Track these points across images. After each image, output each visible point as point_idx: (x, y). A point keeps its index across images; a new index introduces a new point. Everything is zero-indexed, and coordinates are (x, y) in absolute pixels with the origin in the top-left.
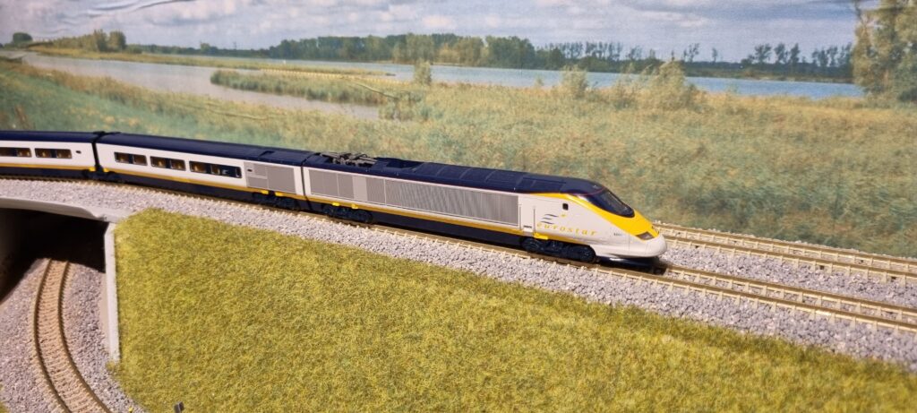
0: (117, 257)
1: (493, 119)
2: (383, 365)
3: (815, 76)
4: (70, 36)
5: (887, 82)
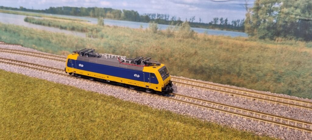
1: (126, 39)
2: (82, 131)
5: (255, 32)
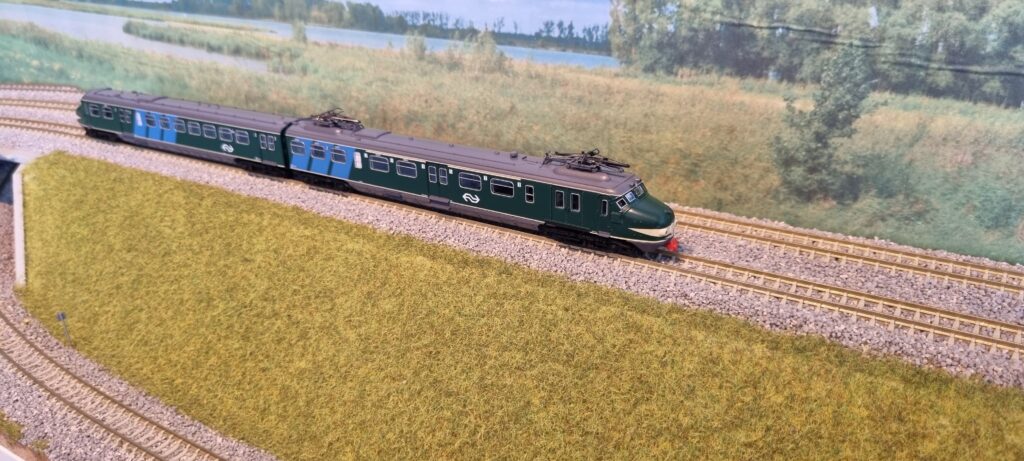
1: (357, 76)
3: (585, 49)
5: (634, 56)
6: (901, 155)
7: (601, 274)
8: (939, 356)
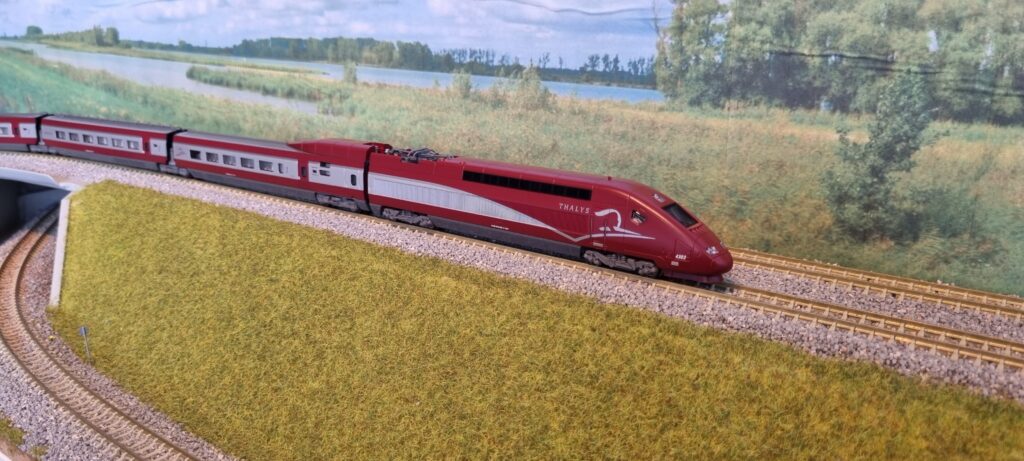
0: (69, 218)
1: (403, 115)
3: (630, 83)
4: (74, 31)
5: (680, 89)
6: (967, 190)
7: (633, 297)
8: (1011, 386)
